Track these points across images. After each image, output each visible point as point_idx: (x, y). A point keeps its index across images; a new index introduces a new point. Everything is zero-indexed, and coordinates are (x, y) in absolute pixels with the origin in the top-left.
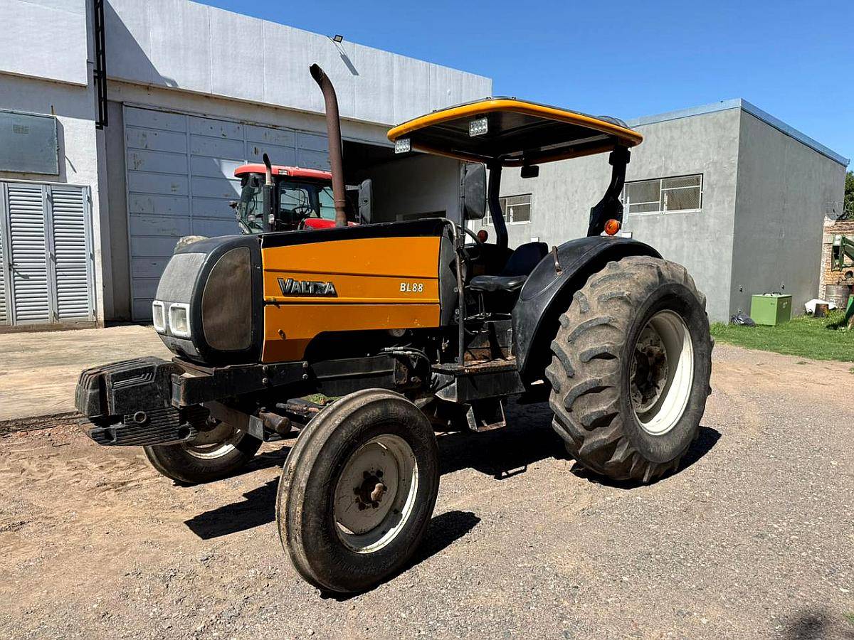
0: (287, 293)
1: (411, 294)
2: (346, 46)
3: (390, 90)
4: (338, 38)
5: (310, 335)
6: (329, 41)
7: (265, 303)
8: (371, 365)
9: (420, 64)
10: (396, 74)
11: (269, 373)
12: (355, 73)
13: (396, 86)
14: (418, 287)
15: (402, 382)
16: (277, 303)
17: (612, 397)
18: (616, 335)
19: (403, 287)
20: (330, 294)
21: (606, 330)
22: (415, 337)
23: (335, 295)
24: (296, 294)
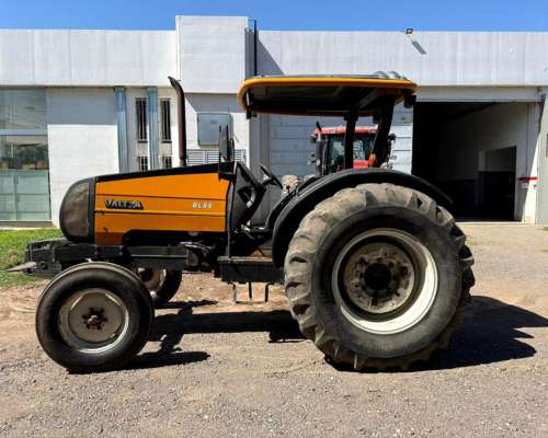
0: (109, 207)
1: (202, 209)
2: (416, 35)
3: (454, 59)
4: (409, 31)
5: (124, 231)
6: (403, 35)
7: (95, 212)
8: (169, 252)
9: (483, 35)
10: (460, 46)
11: (99, 249)
12: (423, 52)
13: (460, 54)
14: (207, 206)
15: (194, 265)
16: (103, 212)
17: (304, 291)
18: (309, 244)
19: (195, 205)
20: (137, 208)
21: (303, 240)
22: (205, 237)
23: (142, 208)
24: (114, 207)
